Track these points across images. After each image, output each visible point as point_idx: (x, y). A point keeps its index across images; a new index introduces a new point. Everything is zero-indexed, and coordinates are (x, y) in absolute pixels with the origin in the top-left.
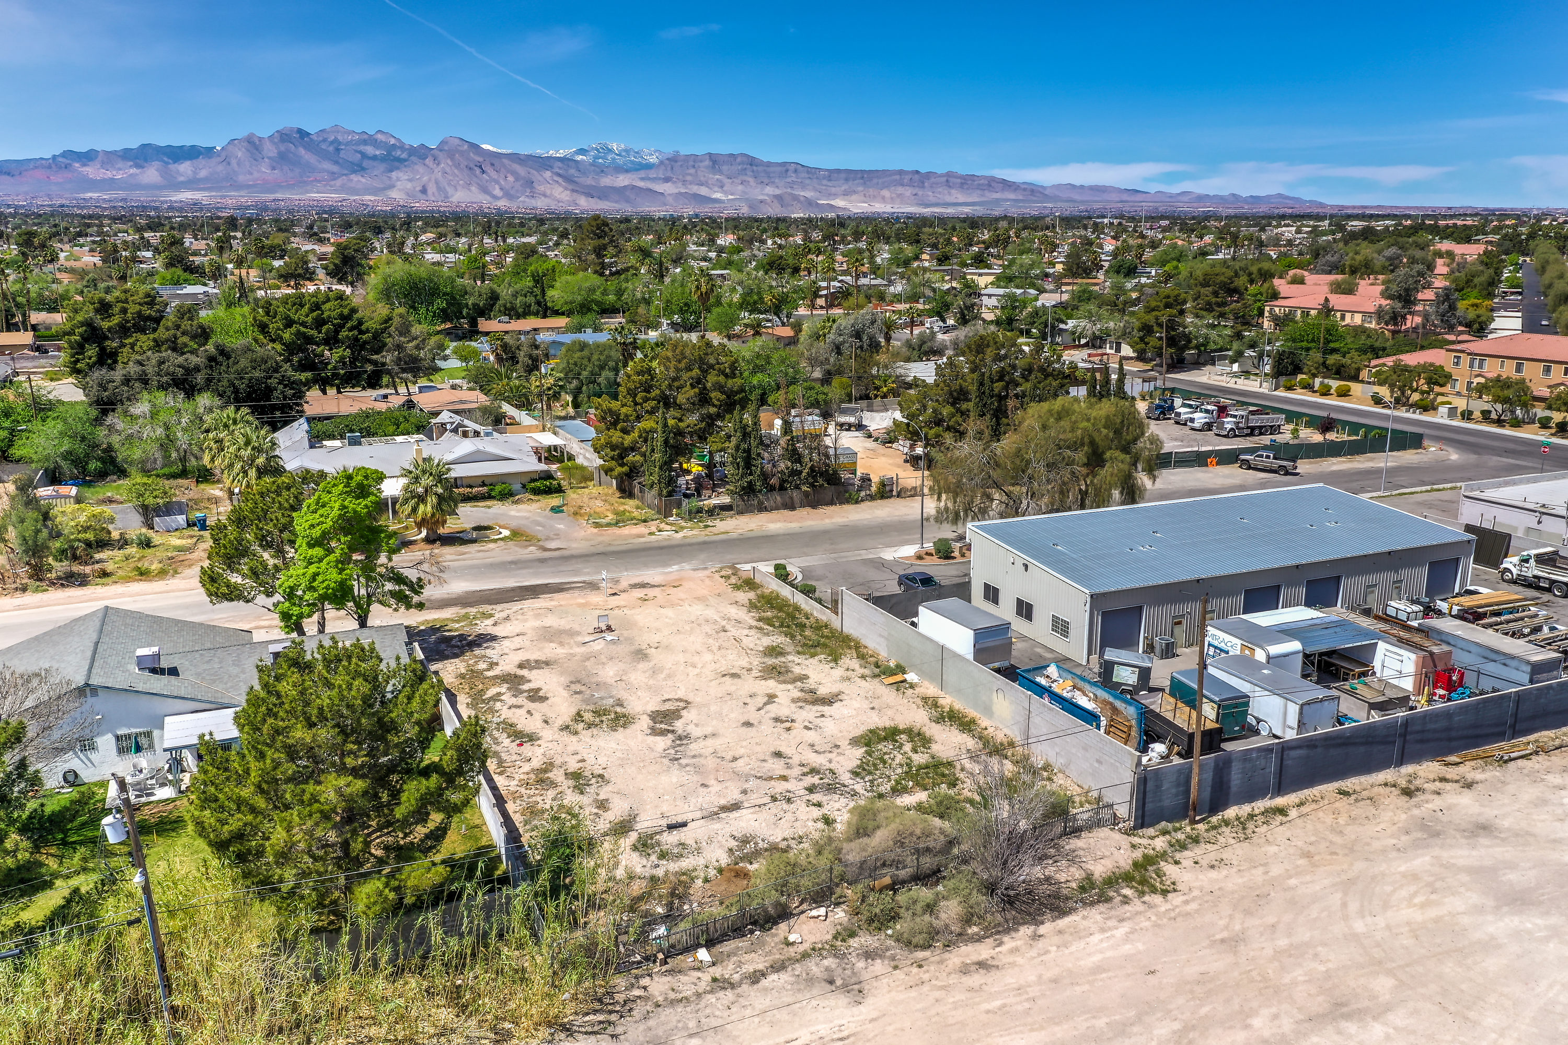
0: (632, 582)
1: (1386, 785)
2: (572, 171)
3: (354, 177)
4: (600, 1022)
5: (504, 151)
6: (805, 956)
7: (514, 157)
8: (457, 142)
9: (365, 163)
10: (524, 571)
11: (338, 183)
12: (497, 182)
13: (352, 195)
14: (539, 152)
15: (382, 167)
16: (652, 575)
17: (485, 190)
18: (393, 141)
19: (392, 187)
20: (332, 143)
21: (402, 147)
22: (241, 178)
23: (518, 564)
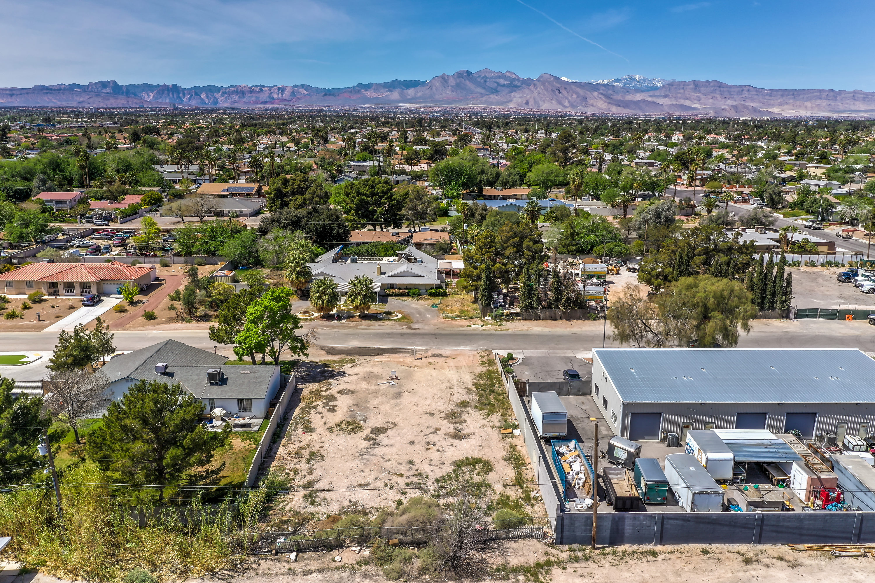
0: (433, 353)
1: (738, 553)
2: (610, 92)
3: (492, 96)
4: (229, 575)
5: (574, 81)
6: (337, 568)
7: (579, 85)
8: (548, 76)
9: (499, 88)
10: (389, 340)
11: (484, 99)
12: (567, 98)
13: (490, 105)
14: (593, 81)
15: (507, 90)
16: (446, 350)
17: (560, 103)
18: (514, 76)
19: (511, 101)
20: (483, 78)
21: (518, 79)
22: (437, 97)
23: (390, 335)
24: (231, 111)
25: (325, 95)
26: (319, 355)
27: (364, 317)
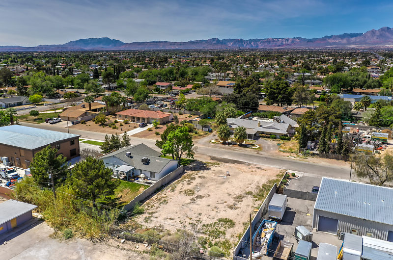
0: (258, 166)
4: (96, 241)
6: (134, 251)
22: (368, 41)
23: (245, 155)
24: (263, 50)
25: (308, 42)
26: (206, 159)
27: (241, 145)
